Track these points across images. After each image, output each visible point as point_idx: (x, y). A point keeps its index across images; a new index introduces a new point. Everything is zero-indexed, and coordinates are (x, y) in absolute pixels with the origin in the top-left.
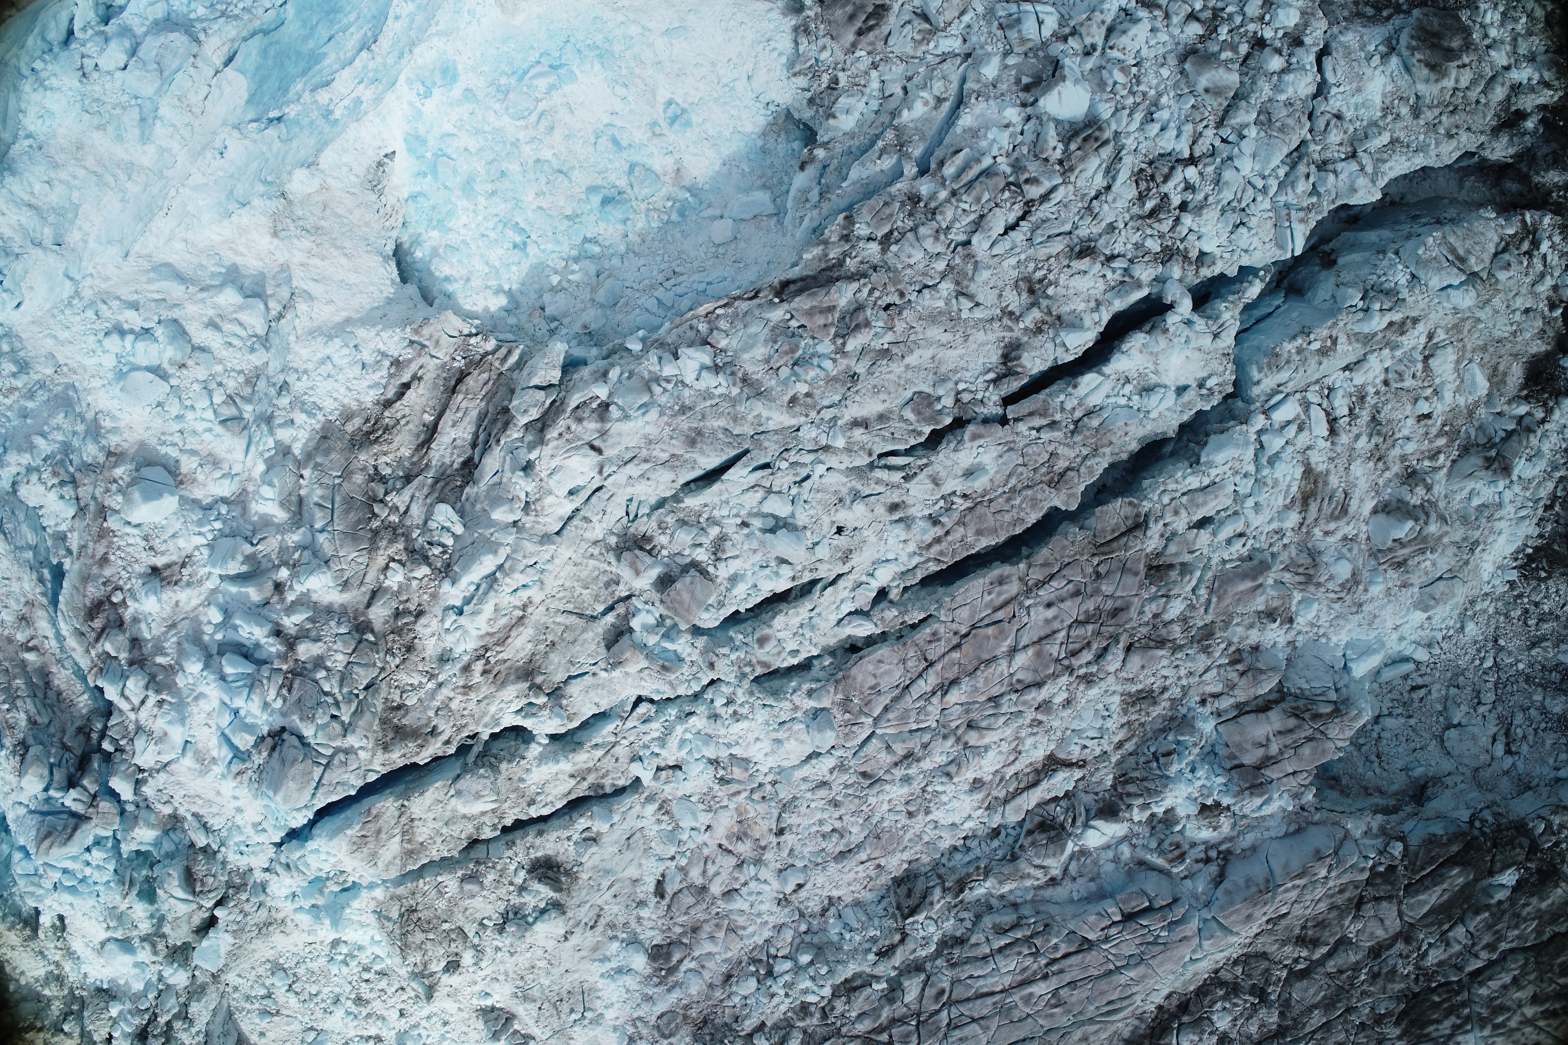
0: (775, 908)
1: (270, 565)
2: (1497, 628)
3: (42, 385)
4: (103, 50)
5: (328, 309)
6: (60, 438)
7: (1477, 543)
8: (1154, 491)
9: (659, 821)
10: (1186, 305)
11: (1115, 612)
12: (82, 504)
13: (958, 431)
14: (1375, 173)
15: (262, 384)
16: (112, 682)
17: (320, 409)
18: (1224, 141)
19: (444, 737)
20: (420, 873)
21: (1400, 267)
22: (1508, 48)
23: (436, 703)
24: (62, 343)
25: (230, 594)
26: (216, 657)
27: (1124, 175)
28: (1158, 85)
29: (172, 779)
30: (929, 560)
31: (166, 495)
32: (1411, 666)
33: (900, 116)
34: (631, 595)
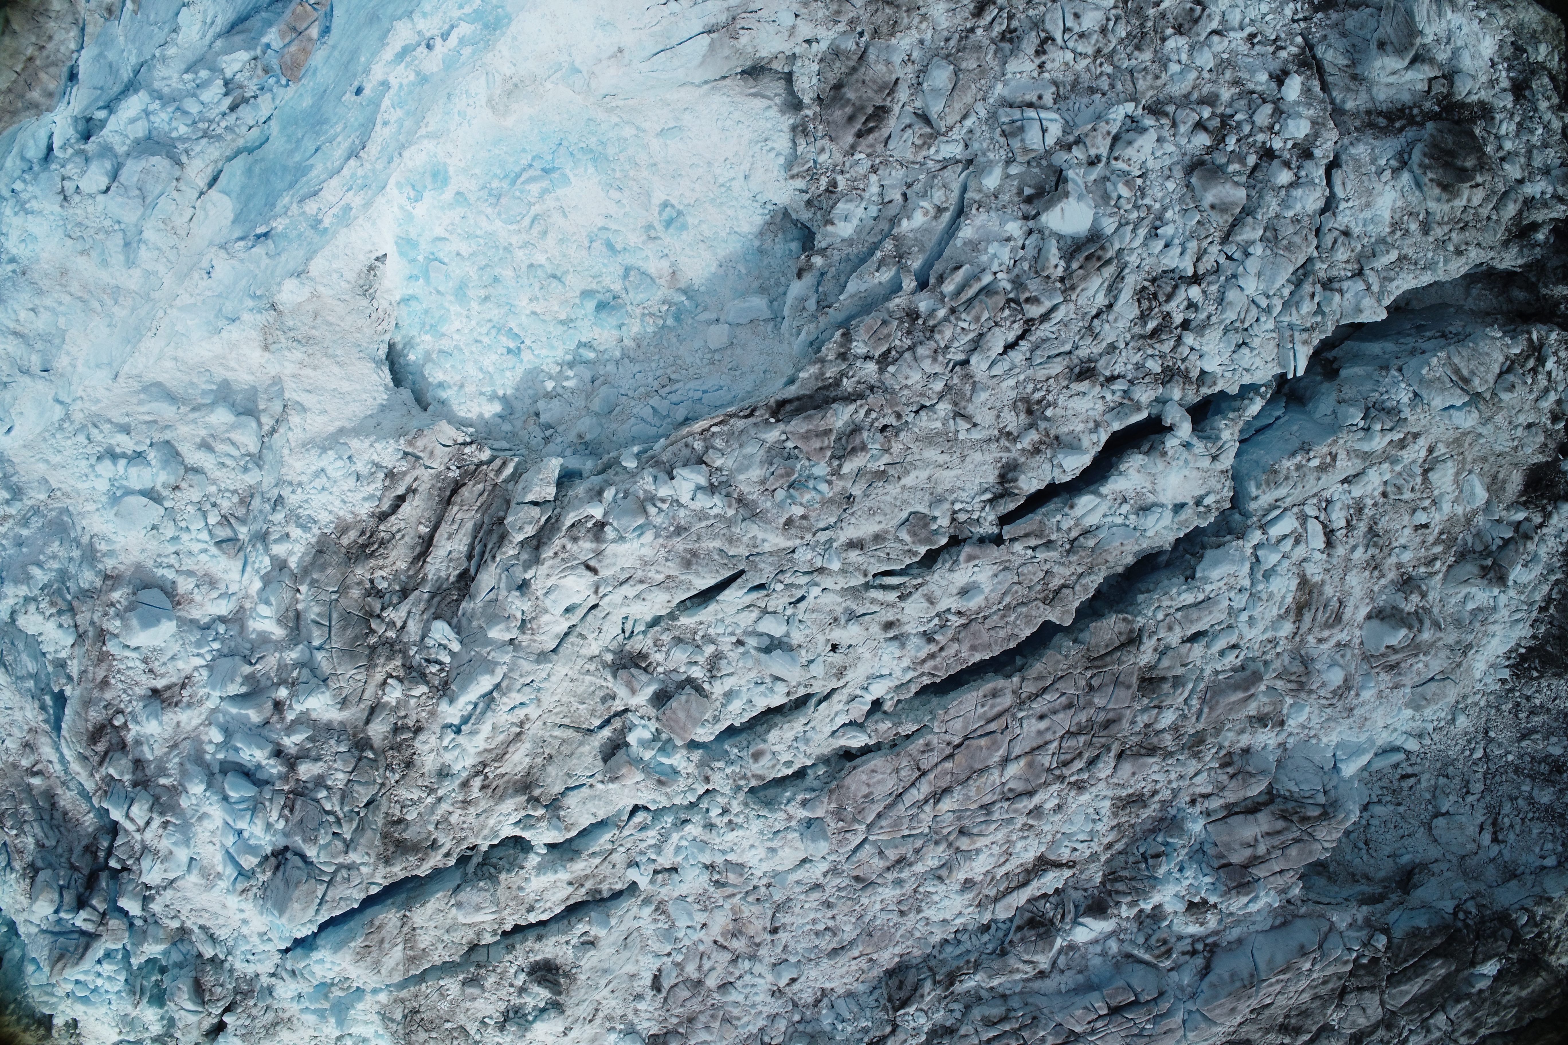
0: (769, 999)
1: (269, 683)
2: (1488, 720)
3: (36, 511)
4: (83, 172)
5: (321, 420)
6: (56, 565)
7: (1470, 646)
8: (1148, 607)
9: (656, 921)
10: (1185, 429)
11: (1107, 724)
12: (81, 631)
13: (954, 550)
14: (1382, 292)
15: (256, 503)
16: (117, 805)
17: (315, 522)
18: (1229, 258)
19: (444, 850)
20: (422, 978)
21: (1403, 385)
22: (1522, 160)
23: (436, 818)
24: (54, 467)
25: (230, 714)
26: (219, 777)
27: (1126, 295)
28: (1163, 198)
29: (179, 895)
30: (923, 674)
31: (163, 620)
32: (1402, 756)
33: (899, 225)
34: (626, 711)
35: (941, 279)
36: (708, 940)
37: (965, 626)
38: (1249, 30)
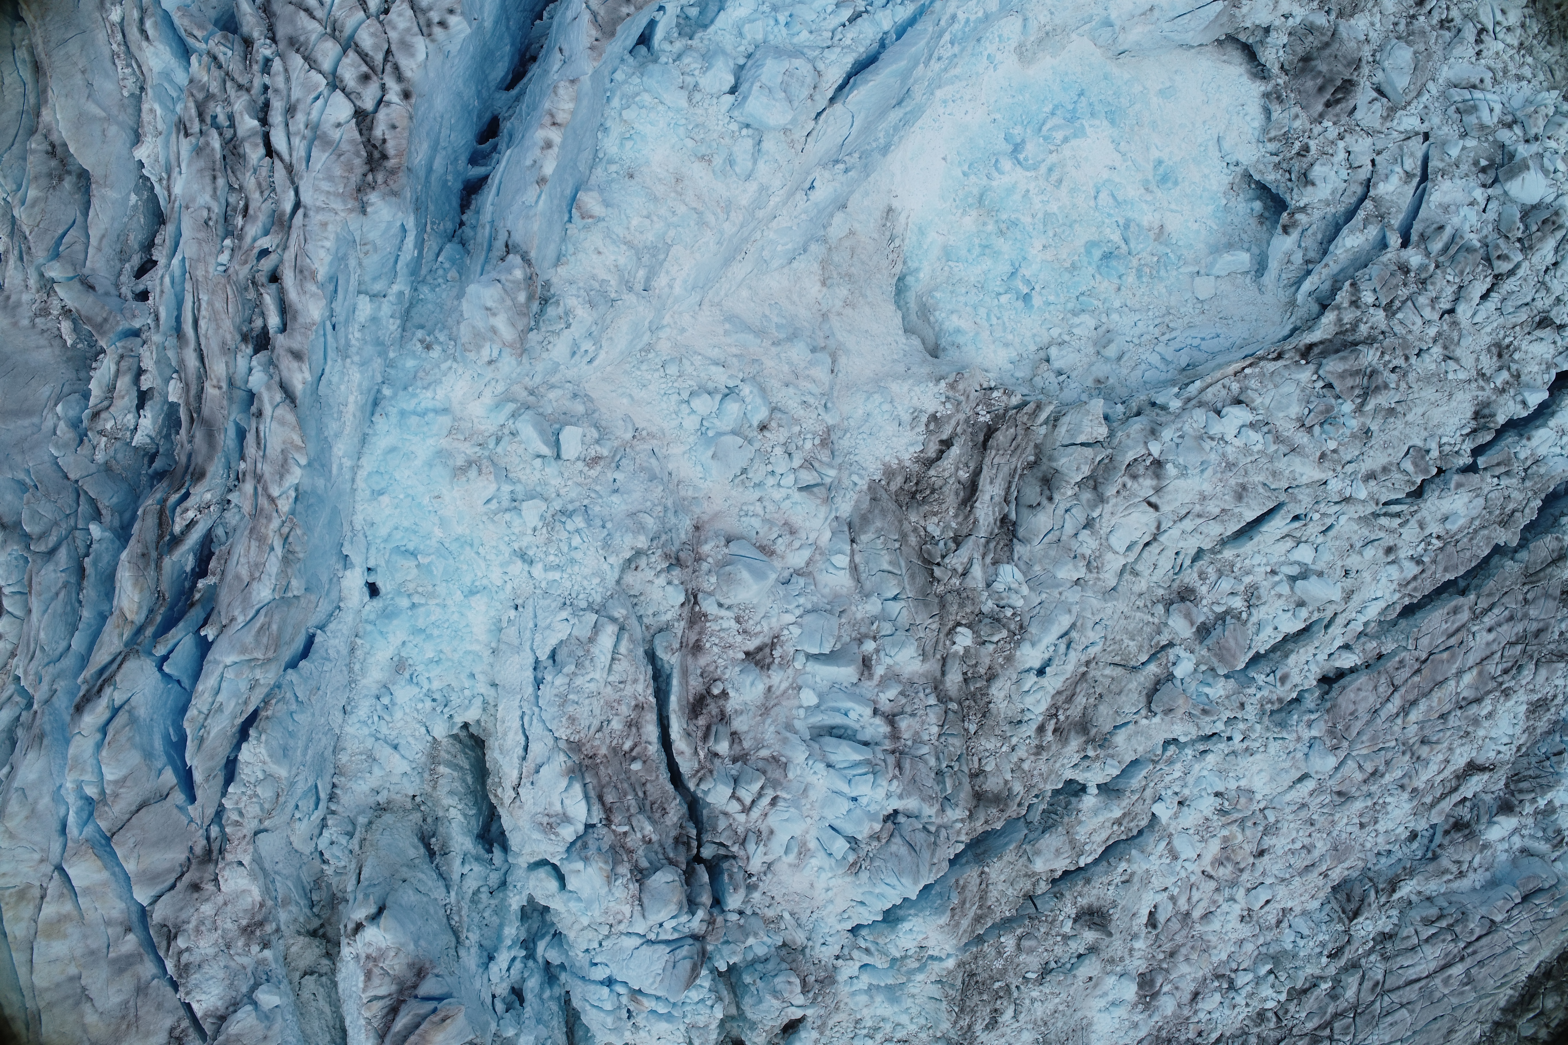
0: (1239, 925)
5: (861, 362)
11: (1538, 633)
13: (1440, 480)
17: (864, 469)
19: (1018, 799)
20: (984, 937)
23: (1010, 766)
24: (639, 404)
26: (816, 744)
29: (775, 879)
30: (1405, 596)
34: (1171, 645)
35: (1423, 238)
36: (1198, 871)
37: (1441, 549)
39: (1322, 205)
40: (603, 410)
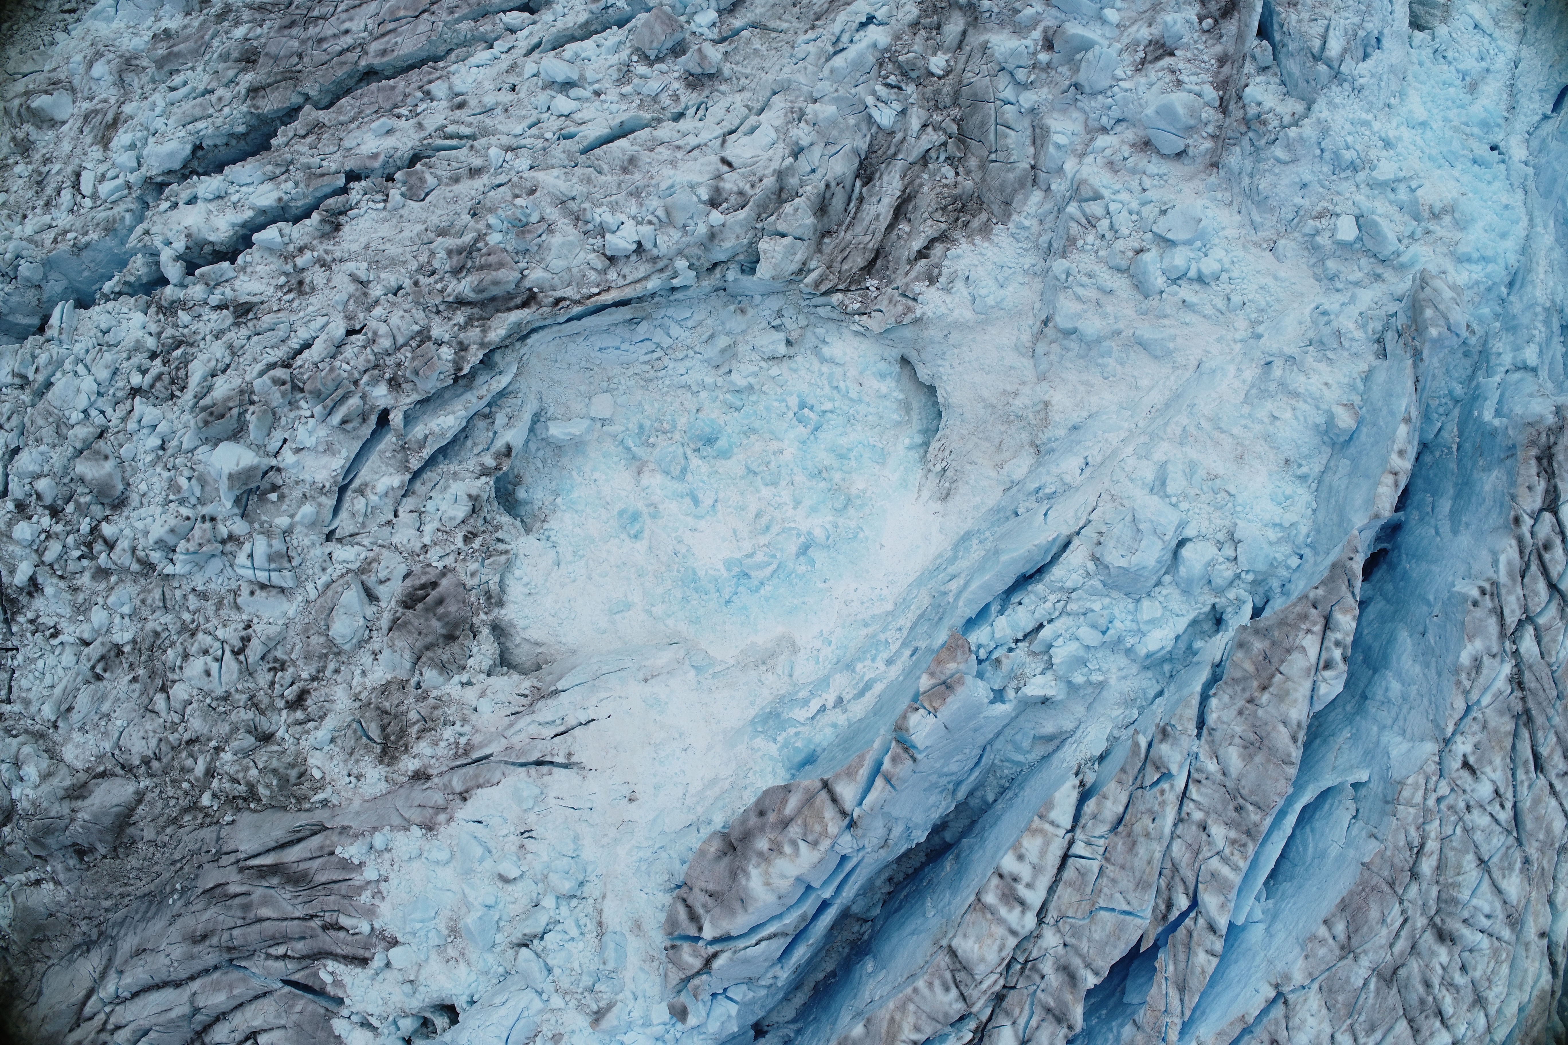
4: (1209, 561)
5: (1001, 340)
8: (236, 120)
10: (166, 257)
11: (291, 26)
12: (1239, 104)
17: (1013, 235)
18: (103, 412)
24: (1268, 272)
27: (196, 382)
28: (152, 476)
30: (443, 69)
33: (403, 482)
34: (715, 42)
35: (364, 417)
37: (396, 106)
38: (55, 642)
39: (463, 474)
40: (1305, 267)
